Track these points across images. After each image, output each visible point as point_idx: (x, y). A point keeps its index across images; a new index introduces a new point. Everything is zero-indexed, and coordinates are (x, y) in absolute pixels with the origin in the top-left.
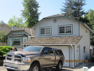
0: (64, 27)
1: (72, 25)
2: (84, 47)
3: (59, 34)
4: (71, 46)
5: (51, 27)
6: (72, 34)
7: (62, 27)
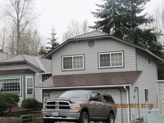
0: (109, 54)
1: (123, 51)
2: (145, 90)
3: (99, 69)
4: (125, 87)
5: (84, 55)
6: (124, 67)
7: (104, 55)
